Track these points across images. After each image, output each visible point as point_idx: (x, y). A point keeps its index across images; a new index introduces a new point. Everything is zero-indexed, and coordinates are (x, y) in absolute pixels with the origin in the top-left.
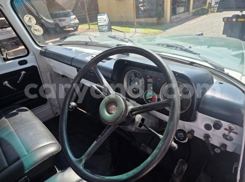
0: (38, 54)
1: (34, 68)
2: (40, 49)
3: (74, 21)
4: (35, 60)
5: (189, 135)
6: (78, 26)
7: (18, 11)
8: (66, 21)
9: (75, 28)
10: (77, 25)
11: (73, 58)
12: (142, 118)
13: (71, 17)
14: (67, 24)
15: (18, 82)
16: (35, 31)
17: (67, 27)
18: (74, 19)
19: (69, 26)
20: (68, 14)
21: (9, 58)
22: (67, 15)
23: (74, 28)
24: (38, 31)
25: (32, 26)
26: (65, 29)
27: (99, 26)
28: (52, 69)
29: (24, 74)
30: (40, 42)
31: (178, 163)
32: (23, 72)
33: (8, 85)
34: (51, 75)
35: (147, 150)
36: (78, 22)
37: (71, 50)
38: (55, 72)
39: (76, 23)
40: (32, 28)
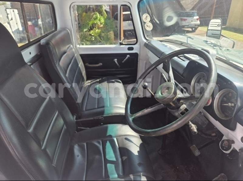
0: (142, 44)
1: (136, 55)
2: (145, 41)
3: (195, 21)
4: (139, 49)
5: (226, 142)
6: (198, 28)
7: (141, 10)
8: (187, 21)
9: (194, 29)
10: (197, 26)
11: (163, 52)
12: (186, 108)
13: (194, 17)
14: (187, 24)
15: (123, 62)
16: (147, 27)
17: (185, 27)
18: (196, 20)
19: (188, 26)
20: (192, 14)
21: (123, 43)
22: (190, 15)
23: (192, 29)
24: (149, 27)
25: (146, 23)
26: (183, 28)
27: (208, 30)
28: (148, 59)
29: (128, 57)
30: (148, 36)
31: (219, 176)
32: (128, 56)
33: (116, 62)
34: (146, 63)
35: (196, 152)
36: (199, 24)
37: (166, 46)
38: (150, 62)
39: (196, 24)
40: (146, 24)
